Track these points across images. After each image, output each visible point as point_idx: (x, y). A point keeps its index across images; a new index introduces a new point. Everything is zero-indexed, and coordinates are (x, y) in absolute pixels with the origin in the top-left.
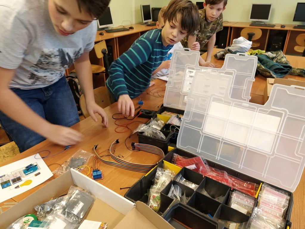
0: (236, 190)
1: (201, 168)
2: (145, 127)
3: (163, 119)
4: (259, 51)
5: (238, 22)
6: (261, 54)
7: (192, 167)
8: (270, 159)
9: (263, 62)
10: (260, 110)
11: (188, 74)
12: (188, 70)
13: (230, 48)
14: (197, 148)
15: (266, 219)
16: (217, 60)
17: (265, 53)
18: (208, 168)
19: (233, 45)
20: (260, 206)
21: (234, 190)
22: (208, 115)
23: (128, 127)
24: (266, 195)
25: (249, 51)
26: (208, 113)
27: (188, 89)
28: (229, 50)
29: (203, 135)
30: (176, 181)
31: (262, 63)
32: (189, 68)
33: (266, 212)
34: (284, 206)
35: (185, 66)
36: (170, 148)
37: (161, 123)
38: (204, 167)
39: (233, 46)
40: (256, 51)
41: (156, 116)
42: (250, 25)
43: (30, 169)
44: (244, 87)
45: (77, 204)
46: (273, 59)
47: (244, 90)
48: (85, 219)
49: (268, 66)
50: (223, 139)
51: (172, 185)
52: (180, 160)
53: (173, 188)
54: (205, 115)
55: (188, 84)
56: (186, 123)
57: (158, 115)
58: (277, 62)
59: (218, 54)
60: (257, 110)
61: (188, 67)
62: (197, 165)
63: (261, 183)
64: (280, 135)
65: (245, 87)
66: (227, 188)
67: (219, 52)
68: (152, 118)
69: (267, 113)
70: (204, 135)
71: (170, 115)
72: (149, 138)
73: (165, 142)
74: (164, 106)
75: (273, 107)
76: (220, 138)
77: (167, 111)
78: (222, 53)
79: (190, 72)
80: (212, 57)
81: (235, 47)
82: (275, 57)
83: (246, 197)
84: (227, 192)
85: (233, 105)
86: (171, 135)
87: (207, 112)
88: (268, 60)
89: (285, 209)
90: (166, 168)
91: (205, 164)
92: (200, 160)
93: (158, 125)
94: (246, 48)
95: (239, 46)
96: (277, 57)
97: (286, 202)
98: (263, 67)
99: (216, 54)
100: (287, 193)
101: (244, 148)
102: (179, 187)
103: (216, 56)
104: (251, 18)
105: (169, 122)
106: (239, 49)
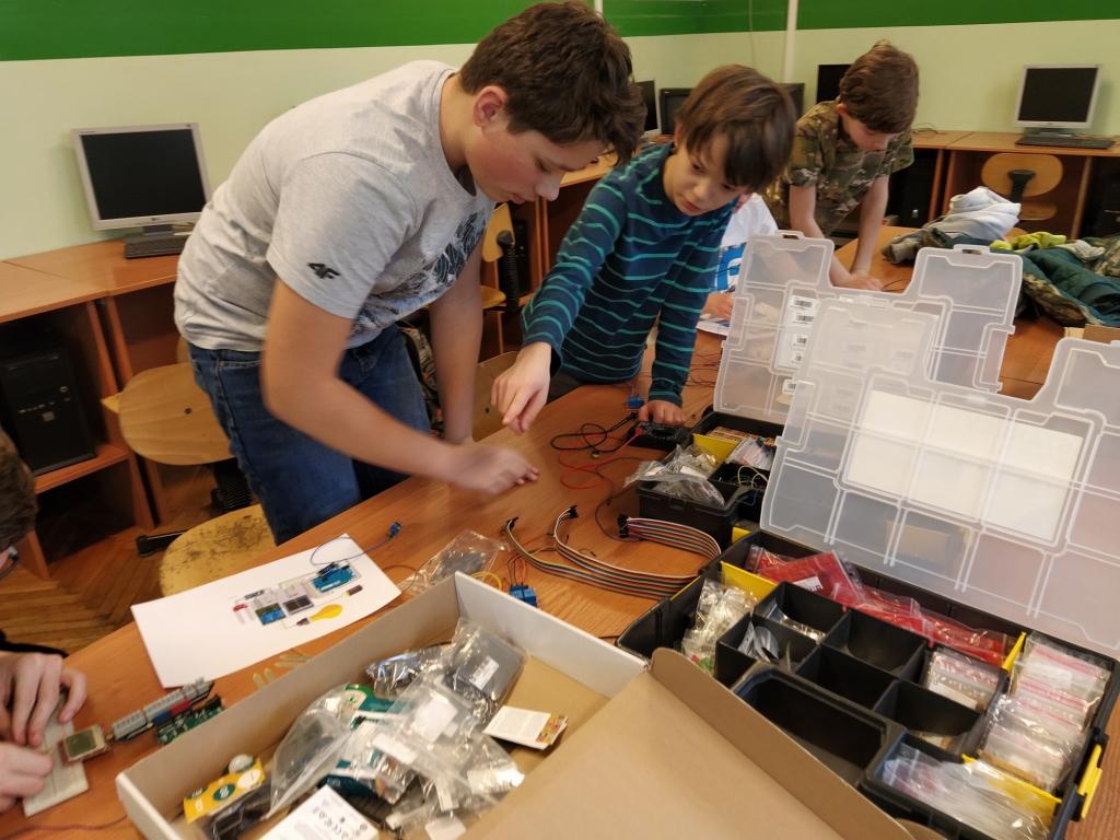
0: (942, 646)
1: (837, 587)
2: (658, 469)
3: (713, 448)
4: (1042, 235)
5: (972, 133)
6: (1051, 247)
7: (812, 583)
8: (1052, 560)
9: (1057, 273)
10: (1021, 415)
11: (793, 311)
12: (792, 299)
13: (940, 226)
14: (824, 531)
15: (1032, 726)
16: (892, 267)
17: (1066, 243)
18: (859, 587)
19: (950, 216)
20: (1016, 694)
21: (938, 647)
22: (861, 431)
23: (603, 472)
24: (1038, 665)
25: (1009, 235)
26: (858, 425)
27: (793, 358)
28: (935, 233)
29: (842, 492)
30: (764, 616)
31: (1054, 277)
32: (797, 292)
33: (1033, 708)
34: (1092, 696)
35: (786, 286)
36: (739, 532)
37: (710, 460)
38: (844, 583)
39: (950, 220)
40: (1034, 237)
41: (692, 441)
42: (1018, 144)
43: (332, 575)
44: (980, 352)
45: (483, 664)
46: (1092, 263)
47: (981, 360)
48: (505, 703)
49: (1073, 289)
50: (905, 503)
51: (751, 625)
52: (771, 565)
53: (751, 635)
54: (851, 429)
55: (795, 340)
56: (791, 454)
57: (699, 439)
58: (1107, 273)
59: (898, 247)
60: (1012, 415)
61: (793, 287)
62: (823, 578)
63: (1024, 634)
64: (1082, 490)
65: (982, 353)
66: (916, 640)
67: (901, 241)
68: (678, 446)
69: (1043, 424)
70: (847, 491)
71: (736, 439)
72: (675, 501)
73: (723, 512)
74: (715, 409)
75: (1059, 406)
76: (896, 501)
77: (724, 427)
78: (911, 242)
79: (802, 303)
80: (874, 258)
81: (955, 224)
82: (1102, 258)
83: (973, 665)
84: (918, 651)
85: (939, 400)
86: (743, 495)
87: (856, 422)
88: (1076, 267)
89: (1093, 703)
90: (731, 584)
91: (850, 575)
92: (834, 562)
93: (699, 467)
94: (998, 227)
95: (971, 220)
96: (1111, 255)
97: (1098, 685)
98: (1057, 292)
99: (891, 248)
100: (1103, 663)
101: (970, 528)
102: (769, 633)
103: (889, 253)
104: (1023, 116)
105: (734, 457)
106: (972, 230)
